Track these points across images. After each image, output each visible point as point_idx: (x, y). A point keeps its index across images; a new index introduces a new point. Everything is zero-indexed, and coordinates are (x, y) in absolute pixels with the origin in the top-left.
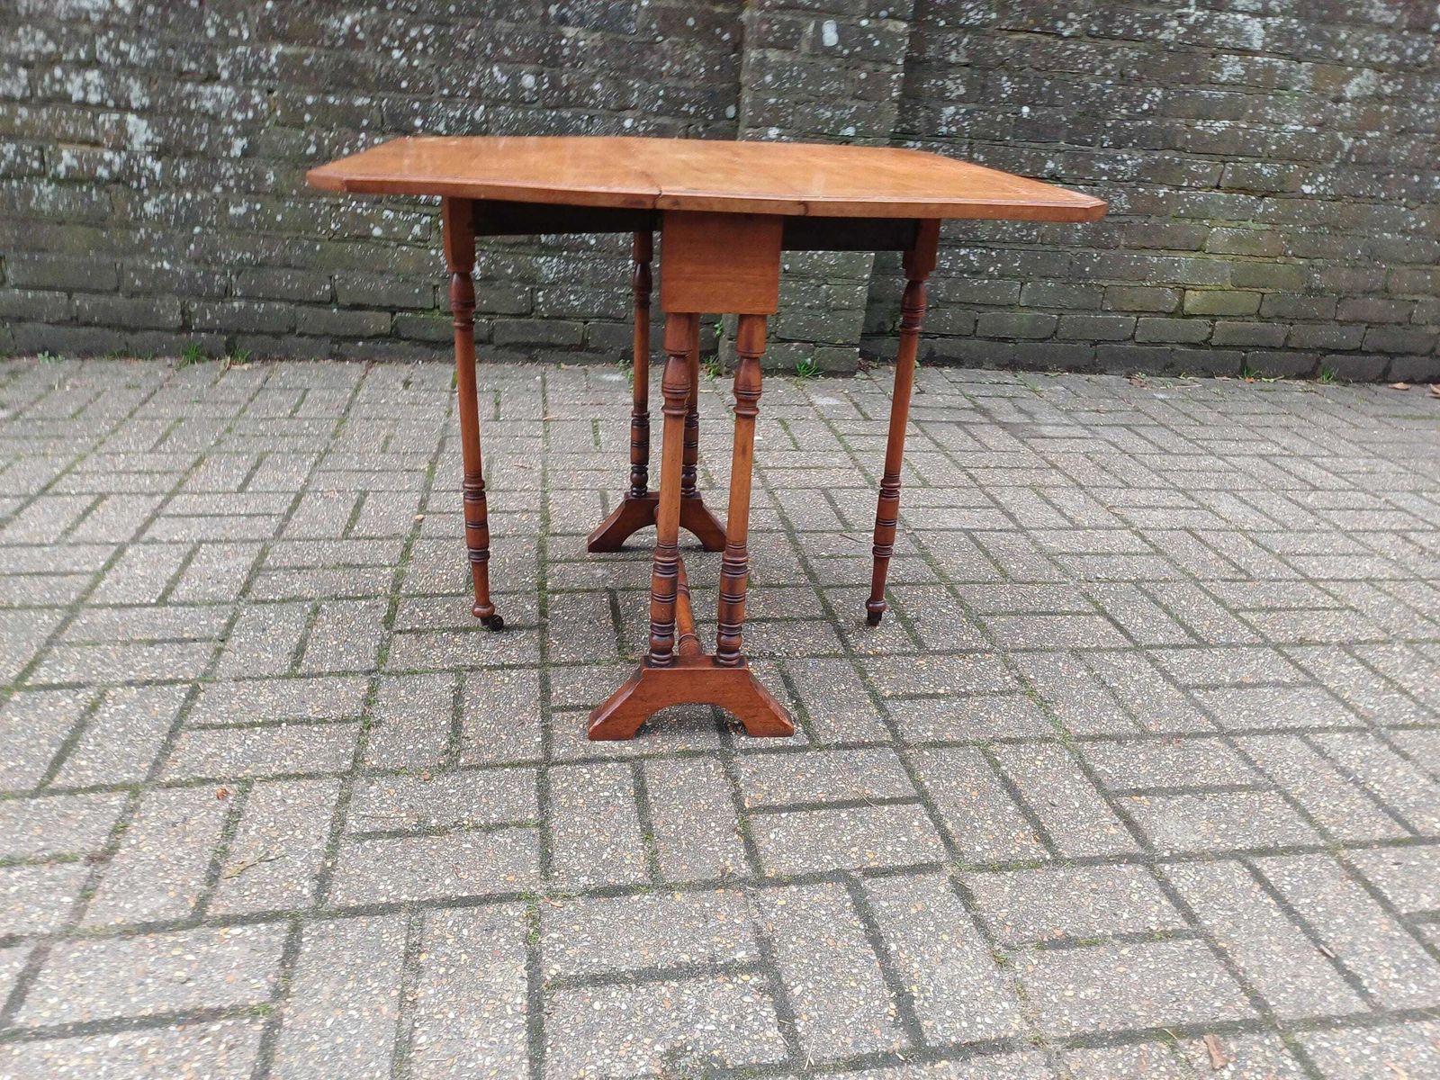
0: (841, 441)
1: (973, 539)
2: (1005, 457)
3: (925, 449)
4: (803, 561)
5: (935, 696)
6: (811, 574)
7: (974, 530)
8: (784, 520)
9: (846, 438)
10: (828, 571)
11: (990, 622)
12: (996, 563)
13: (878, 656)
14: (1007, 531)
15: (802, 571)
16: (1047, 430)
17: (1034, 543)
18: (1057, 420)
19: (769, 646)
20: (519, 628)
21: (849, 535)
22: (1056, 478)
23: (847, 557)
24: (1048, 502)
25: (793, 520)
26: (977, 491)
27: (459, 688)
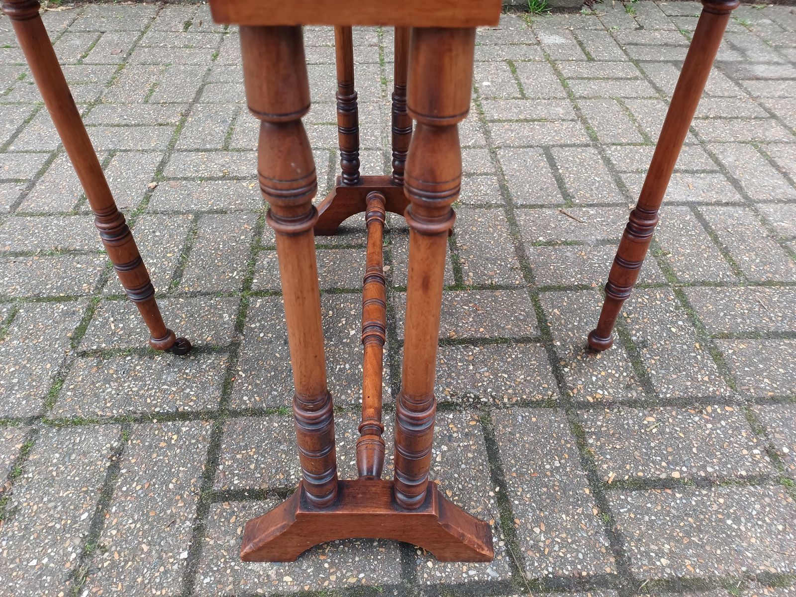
0: (565, 86)
1: (699, 216)
2: (724, 104)
3: (646, 95)
4: (520, 251)
5: (668, 484)
6: (528, 271)
7: (700, 204)
8: (503, 189)
9: (570, 82)
10: (545, 264)
11: (728, 348)
12: (726, 252)
13: (599, 405)
14: (734, 204)
15: (518, 265)
16: (760, 70)
17: (764, 222)
18: (767, 58)
19: (474, 386)
20: (207, 349)
21: (568, 211)
22: (775, 131)
23: (566, 243)
24: (773, 164)
25: (513, 191)
26: (699, 149)
27: (119, 452)
